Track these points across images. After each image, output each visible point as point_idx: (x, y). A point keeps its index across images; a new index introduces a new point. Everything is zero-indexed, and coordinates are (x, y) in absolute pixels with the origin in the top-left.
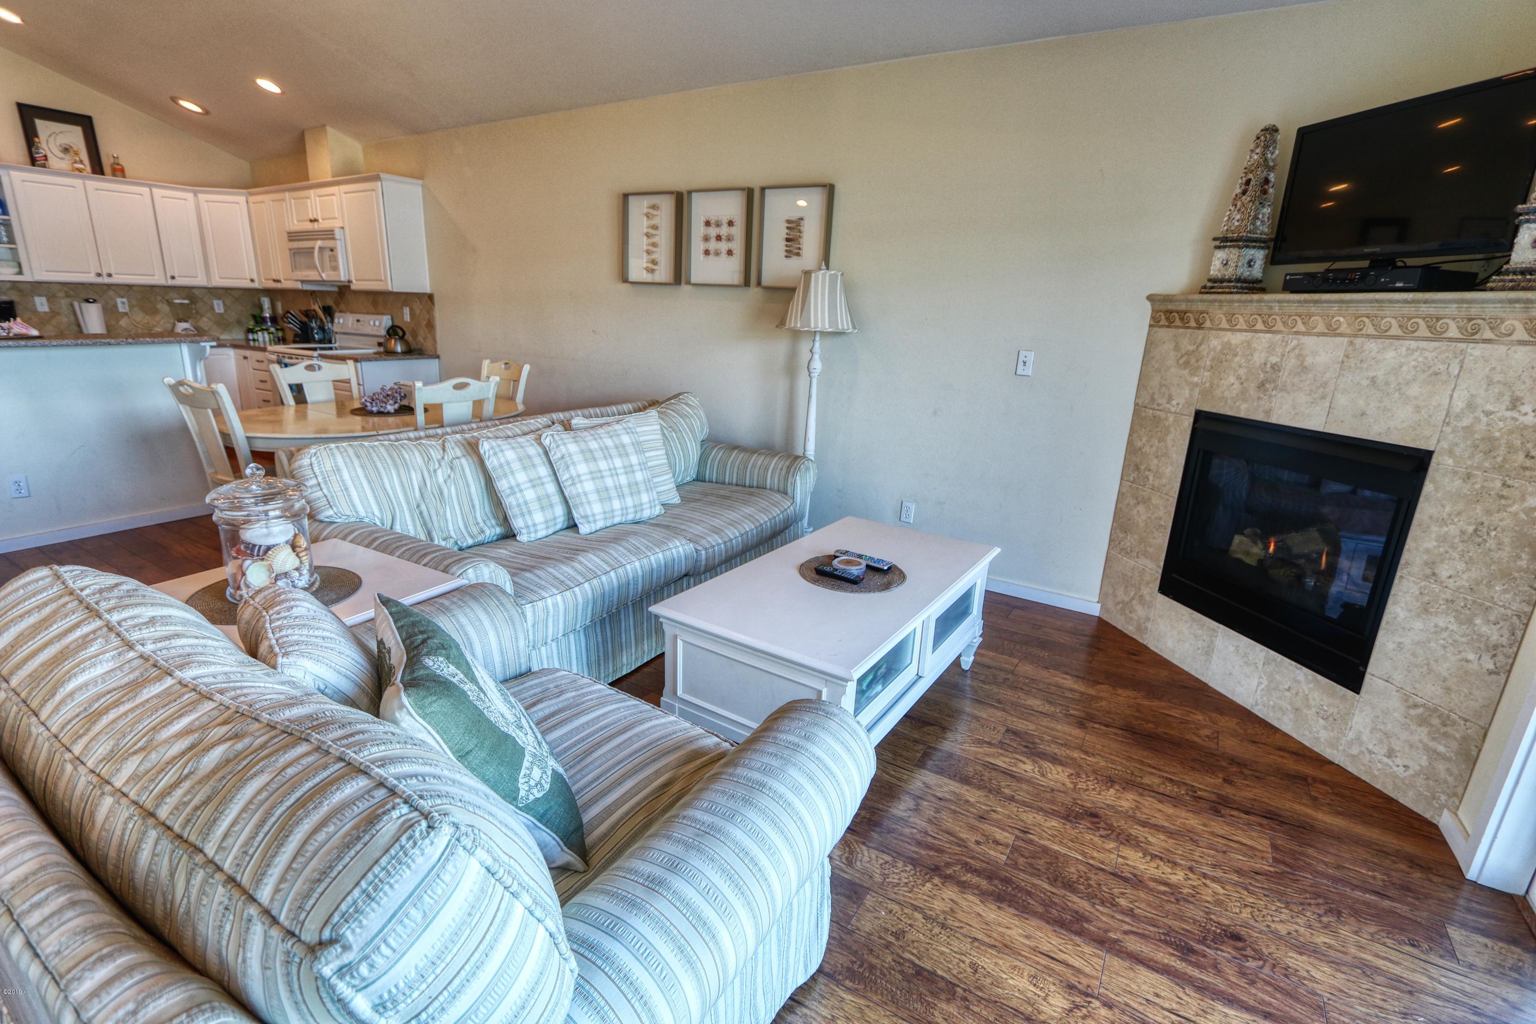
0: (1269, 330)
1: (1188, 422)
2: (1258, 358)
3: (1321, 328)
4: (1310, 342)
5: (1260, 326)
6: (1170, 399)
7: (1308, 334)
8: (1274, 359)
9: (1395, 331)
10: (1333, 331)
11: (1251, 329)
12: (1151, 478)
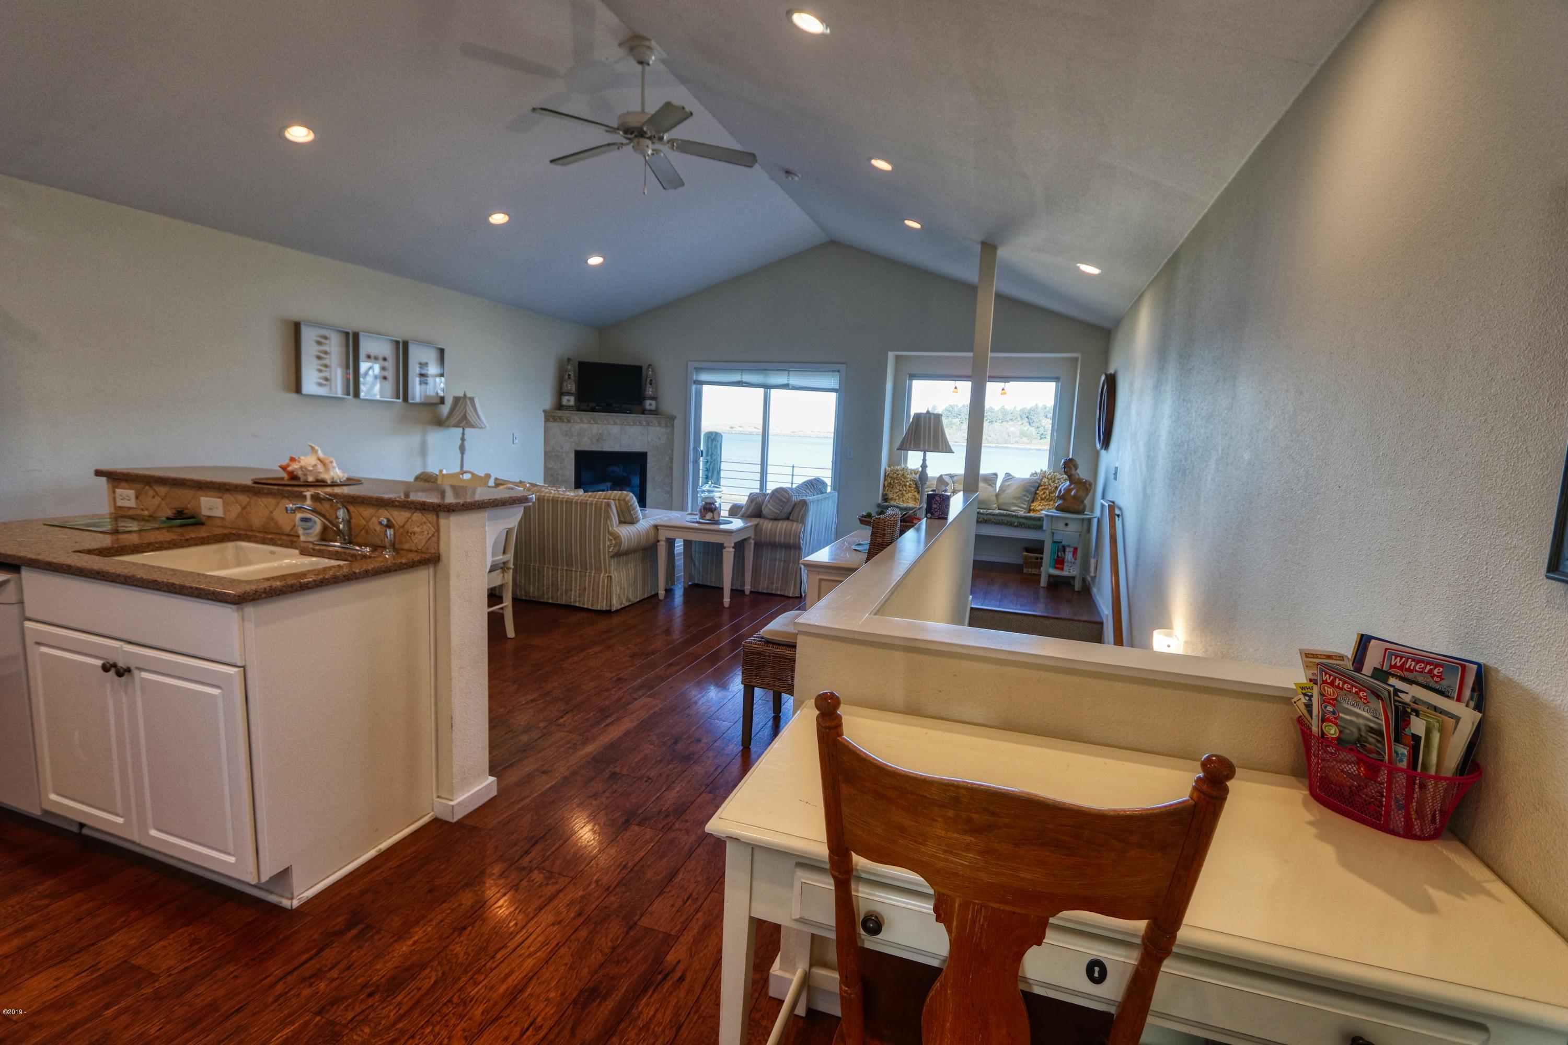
0: (596, 423)
1: (572, 455)
2: (595, 431)
3: (612, 422)
4: (610, 427)
5: (592, 422)
6: (562, 448)
7: (608, 424)
8: (600, 432)
9: (632, 423)
10: (615, 424)
11: (589, 422)
12: (560, 478)
